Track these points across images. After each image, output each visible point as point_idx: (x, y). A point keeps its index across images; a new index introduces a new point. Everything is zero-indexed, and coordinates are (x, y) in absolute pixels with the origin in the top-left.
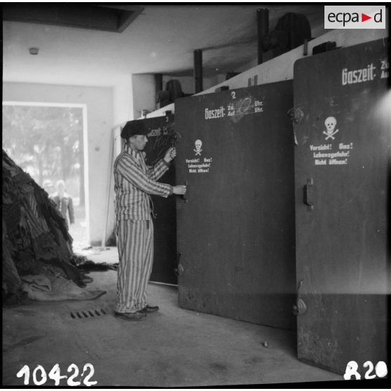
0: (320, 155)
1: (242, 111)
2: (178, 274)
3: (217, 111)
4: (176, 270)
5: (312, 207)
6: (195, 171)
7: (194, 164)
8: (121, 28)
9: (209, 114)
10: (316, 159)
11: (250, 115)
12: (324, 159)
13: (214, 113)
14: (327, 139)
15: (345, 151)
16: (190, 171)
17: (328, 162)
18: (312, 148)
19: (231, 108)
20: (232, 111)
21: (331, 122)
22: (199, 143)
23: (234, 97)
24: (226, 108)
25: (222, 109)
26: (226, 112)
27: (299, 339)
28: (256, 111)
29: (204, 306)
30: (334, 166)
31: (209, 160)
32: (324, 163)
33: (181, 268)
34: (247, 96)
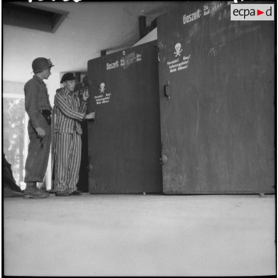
0: (173, 66)
1: (129, 61)
2: (89, 171)
3: (114, 64)
4: (88, 167)
5: (169, 97)
6: (100, 103)
7: (99, 98)
8: (53, 30)
9: (109, 67)
10: (171, 69)
11: (133, 63)
12: (175, 68)
13: (112, 65)
14: (176, 56)
15: (186, 60)
16: (97, 103)
17: (177, 69)
18: (169, 63)
19: (122, 61)
20: (123, 63)
21: (178, 46)
22: (103, 85)
23: (124, 54)
24: (119, 61)
25: (117, 62)
26: (119, 63)
27: (163, 180)
28: (137, 60)
29: (106, 189)
30: (180, 70)
31: (109, 95)
32: (175, 70)
33: (91, 167)
34: (132, 52)
